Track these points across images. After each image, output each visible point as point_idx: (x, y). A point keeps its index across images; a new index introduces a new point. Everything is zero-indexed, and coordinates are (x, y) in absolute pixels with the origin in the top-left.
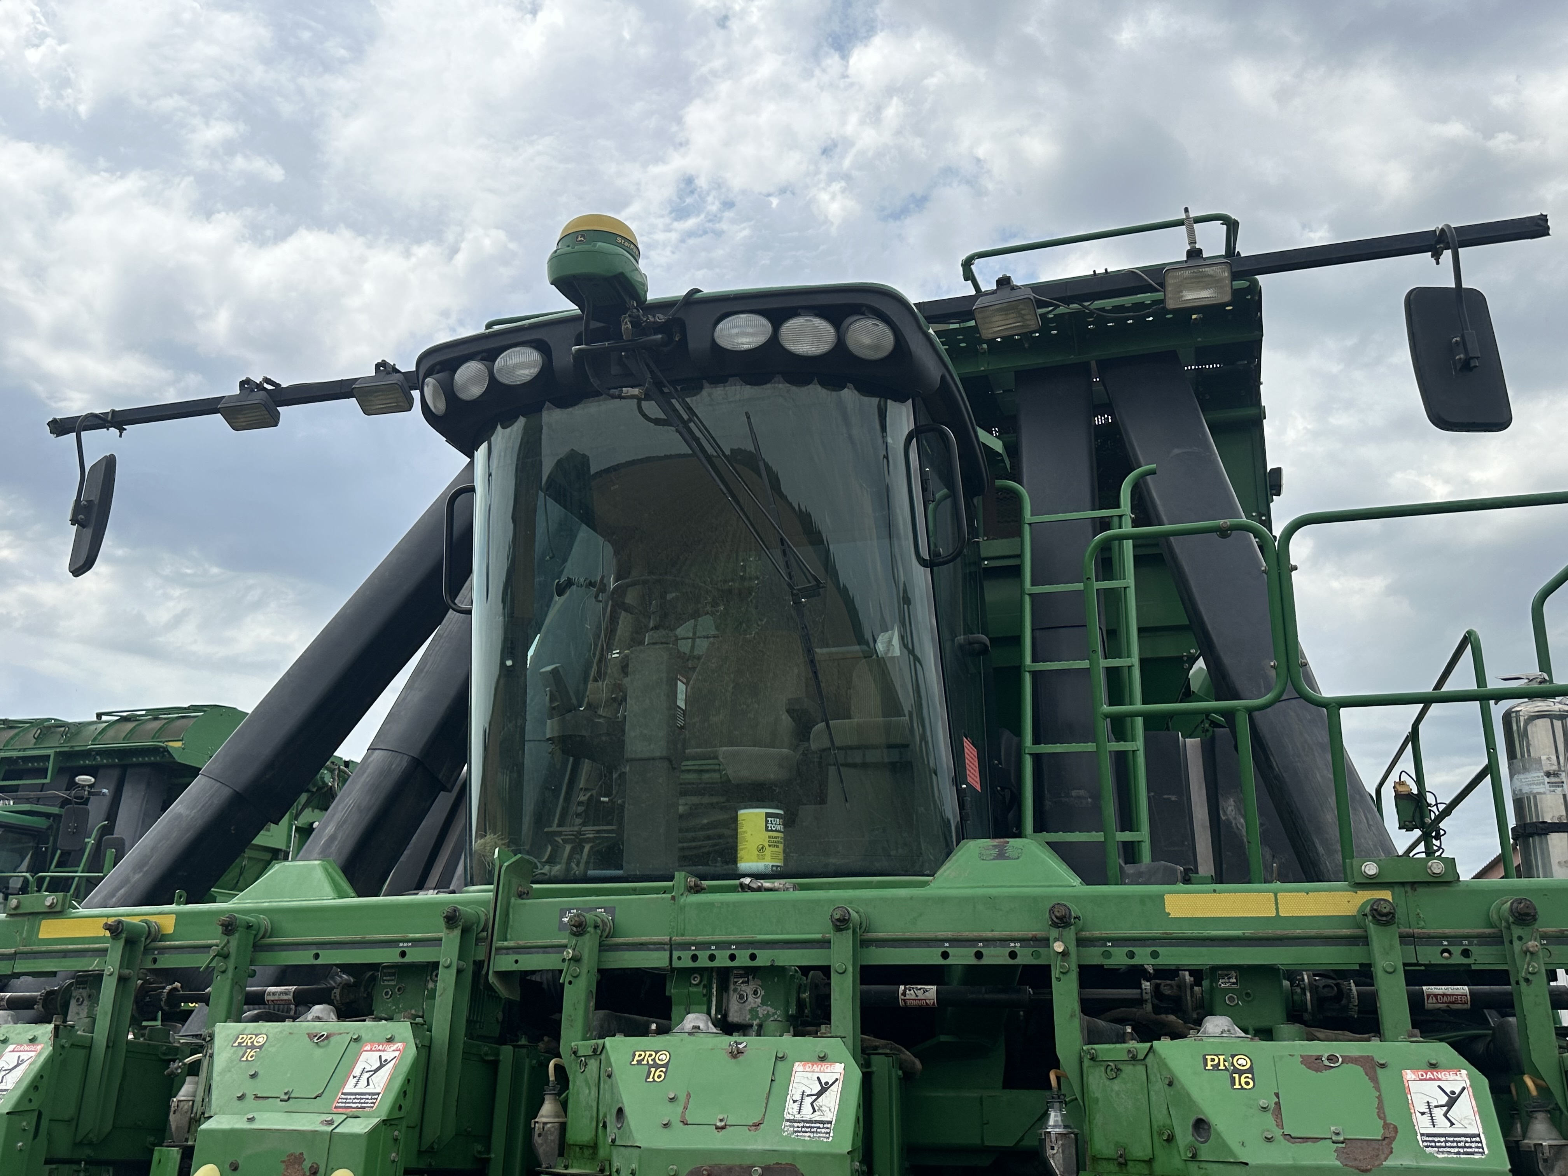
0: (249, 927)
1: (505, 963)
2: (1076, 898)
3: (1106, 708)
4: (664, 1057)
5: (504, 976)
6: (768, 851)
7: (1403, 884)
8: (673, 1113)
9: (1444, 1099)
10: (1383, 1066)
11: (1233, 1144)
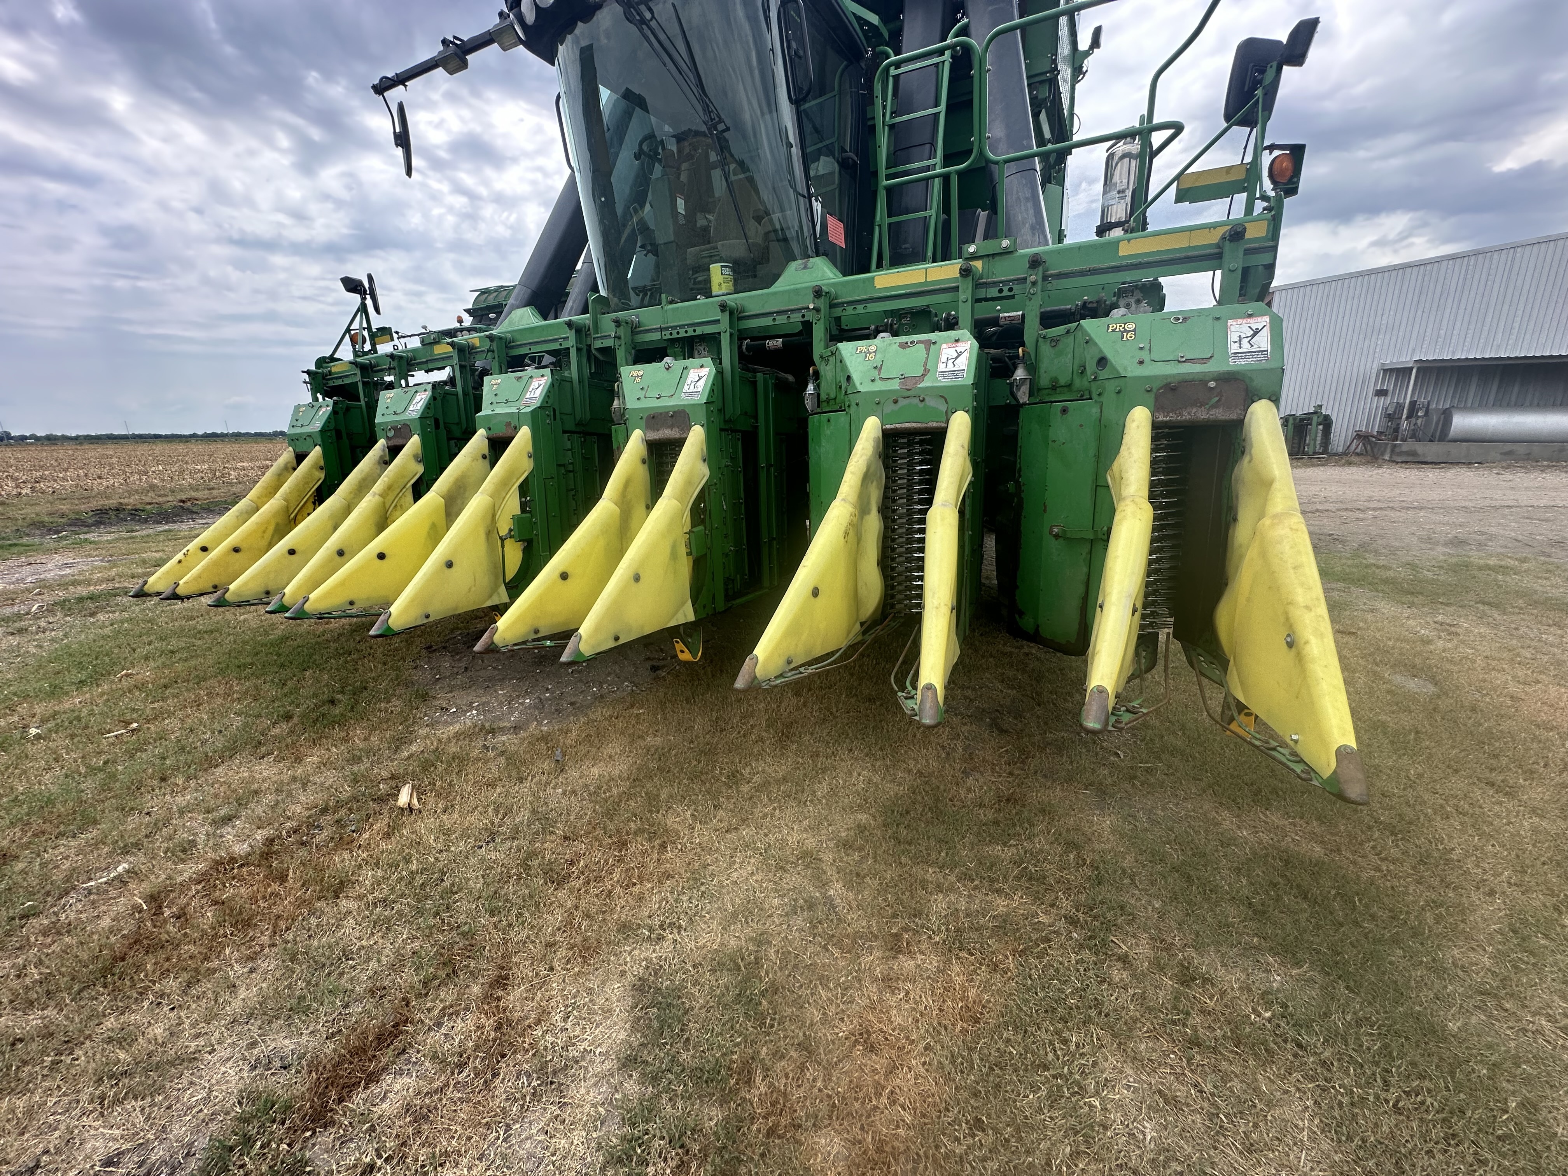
0: (501, 338)
1: (598, 344)
2: (833, 285)
3: (885, 183)
4: (641, 373)
5: (598, 350)
6: (724, 285)
7: (988, 256)
8: (641, 394)
9: (956, 355)
10: (934, 343)
11: (857, 383)
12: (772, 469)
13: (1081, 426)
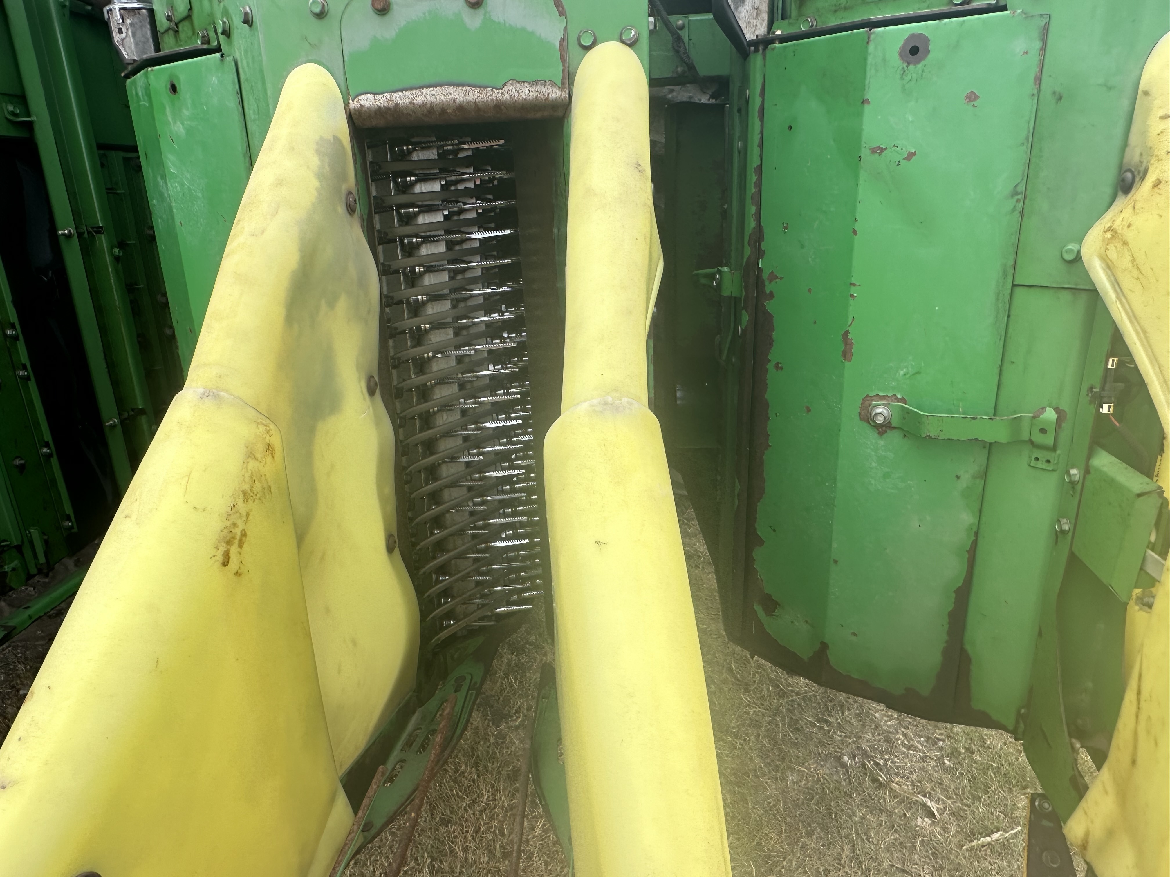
12: (103, 241)
13: (972, 97)
